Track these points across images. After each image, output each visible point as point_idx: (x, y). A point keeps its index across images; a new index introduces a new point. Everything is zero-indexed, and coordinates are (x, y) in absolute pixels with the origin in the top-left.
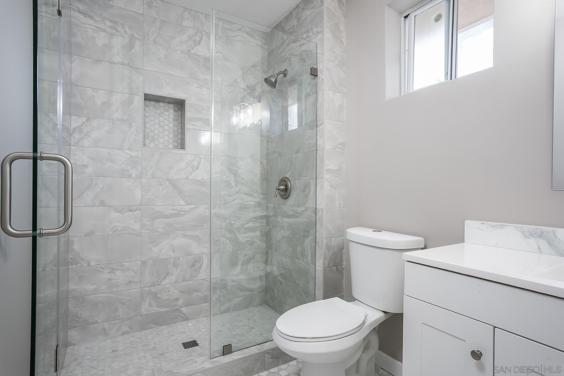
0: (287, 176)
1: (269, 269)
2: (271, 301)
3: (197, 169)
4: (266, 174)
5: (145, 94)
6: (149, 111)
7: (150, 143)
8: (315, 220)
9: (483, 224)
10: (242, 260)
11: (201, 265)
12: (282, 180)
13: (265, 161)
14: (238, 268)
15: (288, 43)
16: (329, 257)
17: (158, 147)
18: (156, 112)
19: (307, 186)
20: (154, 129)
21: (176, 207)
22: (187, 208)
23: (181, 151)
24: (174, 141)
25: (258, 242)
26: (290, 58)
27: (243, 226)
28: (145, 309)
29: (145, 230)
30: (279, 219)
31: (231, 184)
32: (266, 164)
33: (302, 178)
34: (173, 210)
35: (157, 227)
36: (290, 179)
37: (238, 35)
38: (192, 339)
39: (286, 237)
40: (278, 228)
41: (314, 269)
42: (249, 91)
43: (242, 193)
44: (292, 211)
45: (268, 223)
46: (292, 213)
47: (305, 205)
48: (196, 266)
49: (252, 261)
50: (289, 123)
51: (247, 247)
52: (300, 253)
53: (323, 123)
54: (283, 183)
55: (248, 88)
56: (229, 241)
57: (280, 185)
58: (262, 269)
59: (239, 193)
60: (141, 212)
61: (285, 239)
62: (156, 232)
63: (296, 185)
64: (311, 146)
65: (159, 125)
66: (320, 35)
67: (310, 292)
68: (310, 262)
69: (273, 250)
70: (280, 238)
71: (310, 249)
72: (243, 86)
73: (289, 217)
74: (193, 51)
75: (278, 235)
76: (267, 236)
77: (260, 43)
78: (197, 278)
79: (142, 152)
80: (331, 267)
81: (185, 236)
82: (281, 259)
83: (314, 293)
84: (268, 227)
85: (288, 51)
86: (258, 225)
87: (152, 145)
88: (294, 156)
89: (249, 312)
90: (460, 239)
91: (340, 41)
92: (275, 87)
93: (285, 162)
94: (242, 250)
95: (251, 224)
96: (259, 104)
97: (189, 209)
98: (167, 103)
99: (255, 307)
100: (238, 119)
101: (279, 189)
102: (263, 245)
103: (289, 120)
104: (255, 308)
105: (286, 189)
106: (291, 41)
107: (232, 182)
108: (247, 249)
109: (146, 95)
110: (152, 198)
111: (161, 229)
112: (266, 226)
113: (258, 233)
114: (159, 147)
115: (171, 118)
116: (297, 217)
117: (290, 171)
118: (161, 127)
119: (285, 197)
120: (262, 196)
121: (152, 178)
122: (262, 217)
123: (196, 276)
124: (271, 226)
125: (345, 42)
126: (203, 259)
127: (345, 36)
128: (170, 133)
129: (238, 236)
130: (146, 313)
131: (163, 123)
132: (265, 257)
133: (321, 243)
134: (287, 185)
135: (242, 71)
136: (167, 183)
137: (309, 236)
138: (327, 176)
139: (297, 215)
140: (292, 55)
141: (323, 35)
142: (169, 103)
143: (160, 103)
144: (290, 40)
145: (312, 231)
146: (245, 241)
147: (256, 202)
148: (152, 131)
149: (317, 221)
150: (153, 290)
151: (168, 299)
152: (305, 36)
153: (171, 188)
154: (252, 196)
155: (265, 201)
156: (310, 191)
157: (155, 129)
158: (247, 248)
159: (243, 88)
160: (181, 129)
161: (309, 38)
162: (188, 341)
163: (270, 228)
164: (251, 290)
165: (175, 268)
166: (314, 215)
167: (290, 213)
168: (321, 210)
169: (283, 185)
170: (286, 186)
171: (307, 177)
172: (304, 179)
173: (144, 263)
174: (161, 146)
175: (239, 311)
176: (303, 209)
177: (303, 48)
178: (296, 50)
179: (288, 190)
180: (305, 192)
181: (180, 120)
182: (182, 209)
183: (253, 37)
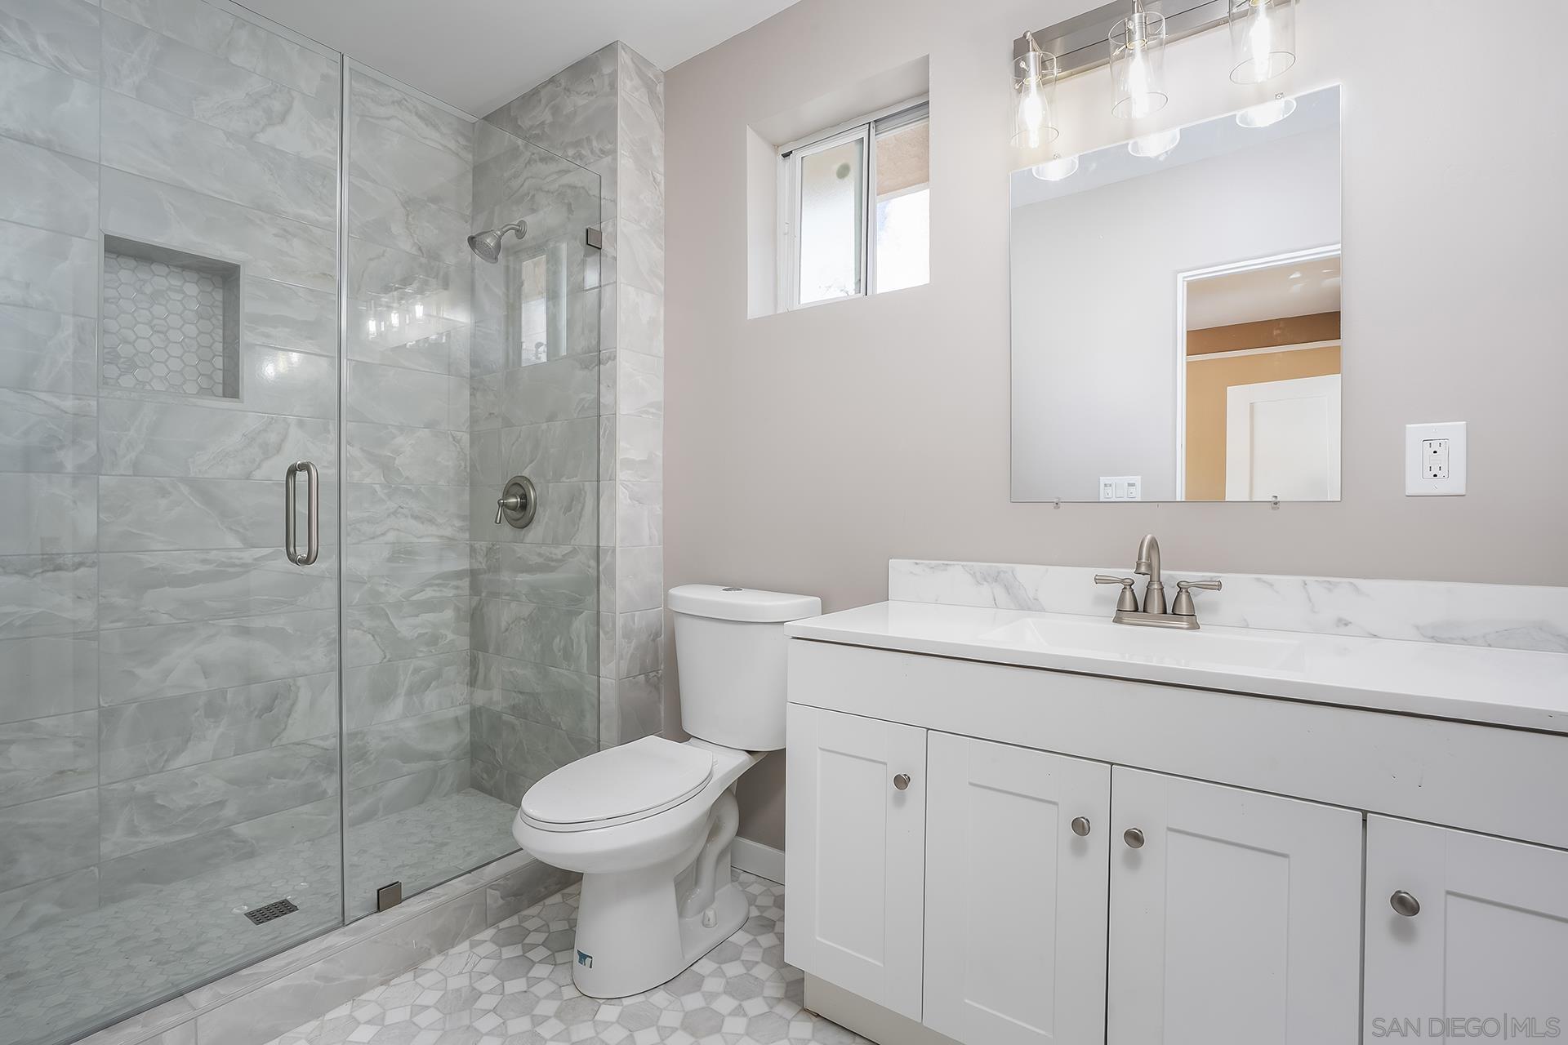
0: (526, 473)
1: (481, 697)
2: (485, 776)
3: (278, 452)
4: (468, 470)
5: (105, 235)
6: (117, 284)
7: (120, 375)
8: (595, 574)
9: (917, 564)
10: (407, 684)
11: (293, 705)
12: (514, 484)
13: (466, 438)
14: (398, 706)
15: (528, 159)
16: (629, 656)
17: (148, 387)
18: (141, 287)
19: (573, 500)
20: (134, 337)
21: (212, 555)
22: (248, 555)
23: (227, 404)
24: (201, 375)
25: (450, 636)
26: (534, 196)
27: (410, 597)
28: (114, 843)
29: (112, 622)
30: (505, 576)
31: (376, 492)
32: (468, 445)
33: (564, 479)
34: (204, 561)
35: (152, 611)
36: (533, 480)
37: (396, 117)
38: (273, 898)
39: (524, 619)
40: (504, 597)
41: (596, 685)
42: (423, 260)
43: (406, 517)
44: (540, 555)
45: (475, 589)
46: (540, 560)
47: (573, 540)
48: (276, 710)
49: (434, 683)
50: (524, 346)
51: (421, 649)
52: (559, 651)
53: (615, 356)
54: (516, 489)
55: (423, 253)
56: (372, 638)
57: (507, 493)
58: (460, 701)
59: (399, 515)
60: (95, 570)
61: (523, 622)
62: (149, 625)
63: (548, 495)
64: (586, 405)
65: (152, 327)
66: (609, 159)
67: (587, 738)
68: (585, 670)
69: (490, 651)
70: (507, 623)
71: (586, 641)
72: (406, 245)
73: (530, 570)
74: (262, 138)
75: (504, 614)
76: (475, 620)
77: (452, 145)
78: (280, 740)
79: (98, 401)
80: (634, 677)
81: (245, 632)
82: (511, 672)
83: (596, 737)
84: (477, 598)
85: (527, 178)
86: (450, 593)
87: (127, 381)
88: (544, 426)
89: (429, 810)
90: (881, 594)
91: (652, 179)
92: (496, 258)
93: (520, 440)
94: (409, 658)
95: (429, 593)
96: (446, 292)
97: (256, 559)
98: (177, 266)
99: (444, 796)
100: (383, 323)
101: (504, 506)
102: (464, 642)
103: (523, 339)
104: (445, 798)
105: (524, 506)
106: (536, 157)
107: (377, 488)
108: (420, 655)
109: (109, 240)
110: (134, 531)
111: (166, 616)
112: (470, 595)
113: (449, 614)
114: (150, 388)
115: (192, 311)
116: (552, 570)
117: (533, 461)
118: (158, 332)
119: (522, 522)
120: (458, 523)
121: (134, 476)
122: (459, 575)
123: (277, 736)
124: (483, 594)
125: (663, 182)
126: (298, 688)
127: (662, 170)
128: (189, 352)
129: (395, 624)
130: (117, 855)
131: (163, 322)
132: (467, 671)
133: (610, 626)
134: (526, 495)
135: (404, 207)
136: (185, 489)
137: (582, 612)
138: (622, 475)
139: (553, 564)
140: (540, 189)
141: (615, 159)
142: (184, 268)
143: (153, 267)
144: (533, 154)
145: (590, 600)
146: (416, 635)
147: (442, 537)
148: (125, 341)
149: (602, 576)
150: (140, 787)
151: (189, 808)
152: (571, 152)
153: (198, 505)
154: (432, 521)
155: (467, 535)
156: (582, 509)
157: (138, 338)
158: (421, 651)
159: (407, 252)
160: (224, 343)
161: (581, 159)
162: (264, 905)
163: (481, 599)
164: (434, 756)
165: (212, 720)
166: (593, 563)
167: (535, 560)
168: (610, 553)
169: (515, 496)
170: (524, 497)
171: (576, 476)
172: (568, 480)
173: (108, 716)
174: (158, 386)
175: (402, 812)
176: (566, 549)
177: (567, 179)
178: (548, 180)
179: (528, 507)
180: (570, 510)
181: (221, 318)
182: (231, 558)
183: (434, 127)
